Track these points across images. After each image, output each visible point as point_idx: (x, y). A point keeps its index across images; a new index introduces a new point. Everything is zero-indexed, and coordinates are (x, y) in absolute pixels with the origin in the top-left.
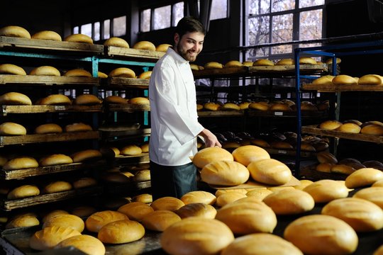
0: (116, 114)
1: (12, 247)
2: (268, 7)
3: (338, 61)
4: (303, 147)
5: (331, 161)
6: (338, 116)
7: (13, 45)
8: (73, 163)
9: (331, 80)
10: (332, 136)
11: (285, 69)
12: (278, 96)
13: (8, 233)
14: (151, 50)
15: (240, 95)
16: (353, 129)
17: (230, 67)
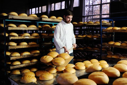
0: (44, 39)
1: (14, 81)
2: (92, 3)
3: (114, 22)
4: (103, 49)
5: (111, 54)
6: (114, 40)
7: (13, 18)
8: (31, 54)
9: (112, 29)
10: (112, 46)
11: (97, 25)
12: (95, 32)
13: (12, 77)
14: (55, 19)
15: (83, 32)
16: (118, 44)
17: (80, 24)
